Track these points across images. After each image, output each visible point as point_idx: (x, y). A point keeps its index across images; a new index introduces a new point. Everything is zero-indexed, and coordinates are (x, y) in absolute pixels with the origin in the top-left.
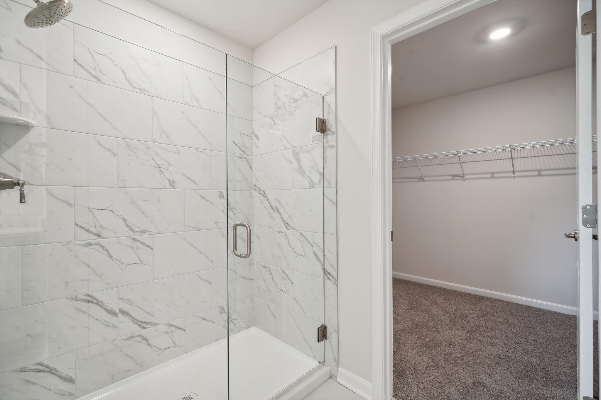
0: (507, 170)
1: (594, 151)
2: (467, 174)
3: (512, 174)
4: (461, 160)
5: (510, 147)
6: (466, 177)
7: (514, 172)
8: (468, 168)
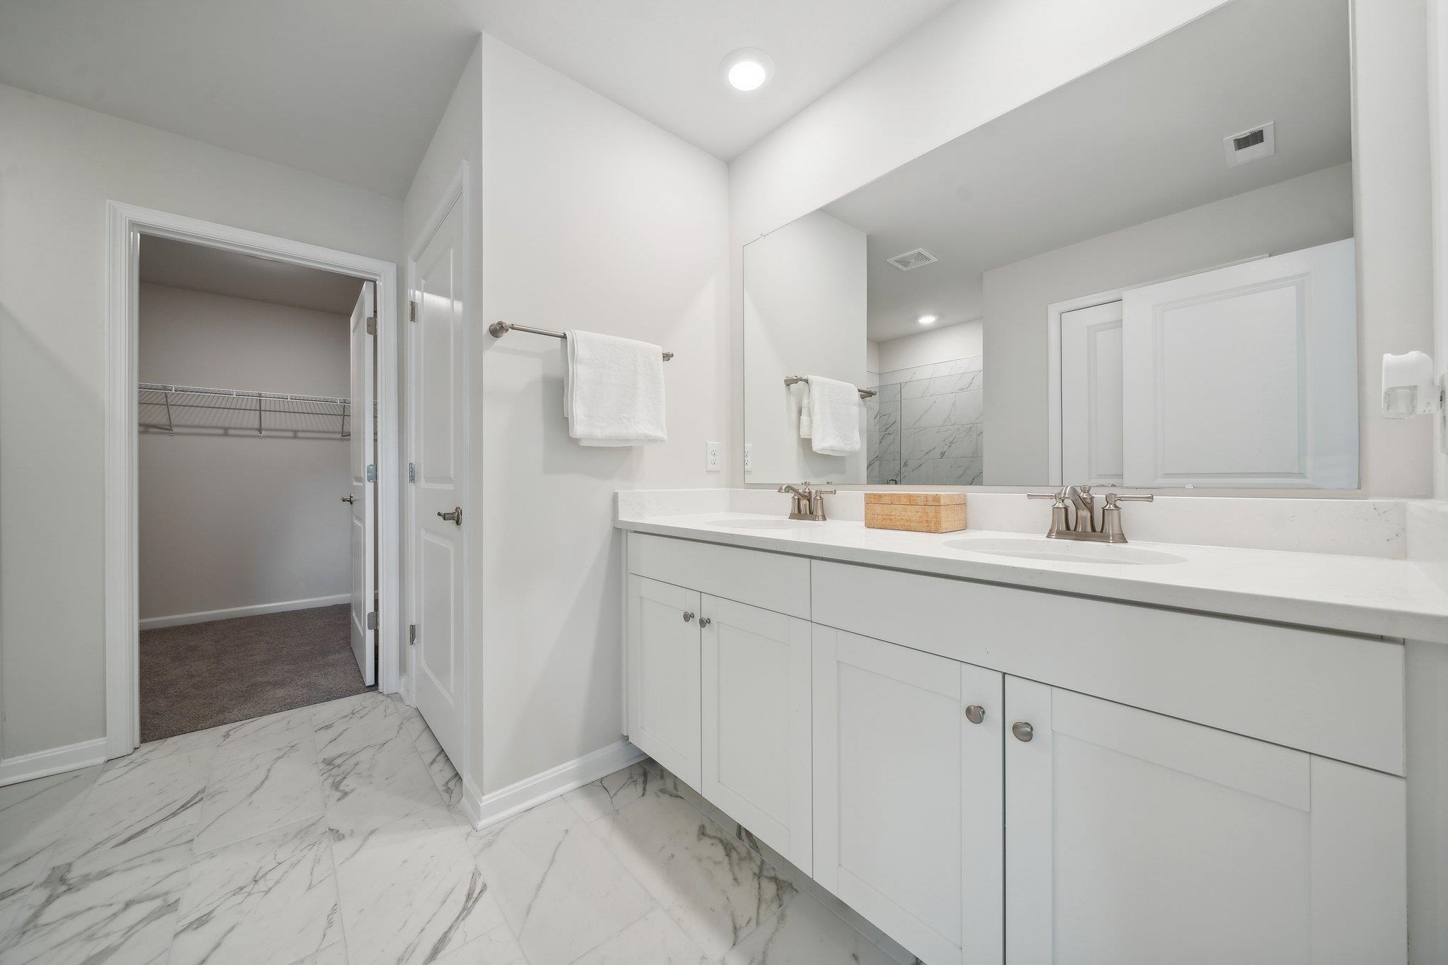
0: (250, 426)
1: (375, 417)
2: (177, 426)
3: (257, 433)
4: (169, 401)
5: (260, 395)
6: (175, 430)
7: (260, 430)
8: (178, 416)
